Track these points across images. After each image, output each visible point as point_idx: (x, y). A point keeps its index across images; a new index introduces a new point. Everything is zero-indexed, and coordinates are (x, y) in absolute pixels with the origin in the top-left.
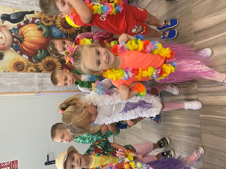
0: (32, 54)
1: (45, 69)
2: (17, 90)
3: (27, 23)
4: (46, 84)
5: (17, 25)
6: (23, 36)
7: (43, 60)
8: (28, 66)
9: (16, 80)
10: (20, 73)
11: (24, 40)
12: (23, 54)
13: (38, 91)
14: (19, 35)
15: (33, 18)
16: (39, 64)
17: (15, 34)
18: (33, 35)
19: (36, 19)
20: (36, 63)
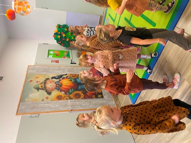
0: (67, 91)
3: (64, 78)
5: (59, 80)
7: (73, 93)
8: (64, 97)
12: (62, 91)
13: (71, 109)
14: (60, 83)
16: (71, 95)
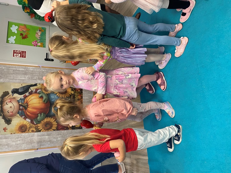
0: (33, 118)
1: (43, 129)
2: (20, 148)
3: (31, 93)
4: (44, 141)
6: (28, 104)
7: (42, 121)
8: (30, 128)
9: (20, 140)
10: (23, 134)
11: (28, 107)
12: (27, 118)
13: (37, 148)
14: (24, 103)
15: (36, 89)
16: (39, 125)
17: (22, 103)
18: (35, 102)
19: (38, 89)
20: (37, 124)
